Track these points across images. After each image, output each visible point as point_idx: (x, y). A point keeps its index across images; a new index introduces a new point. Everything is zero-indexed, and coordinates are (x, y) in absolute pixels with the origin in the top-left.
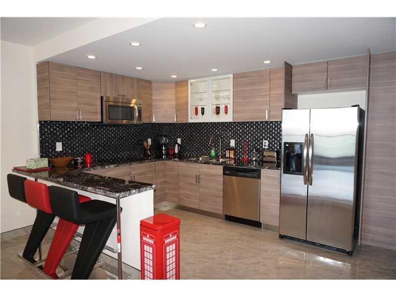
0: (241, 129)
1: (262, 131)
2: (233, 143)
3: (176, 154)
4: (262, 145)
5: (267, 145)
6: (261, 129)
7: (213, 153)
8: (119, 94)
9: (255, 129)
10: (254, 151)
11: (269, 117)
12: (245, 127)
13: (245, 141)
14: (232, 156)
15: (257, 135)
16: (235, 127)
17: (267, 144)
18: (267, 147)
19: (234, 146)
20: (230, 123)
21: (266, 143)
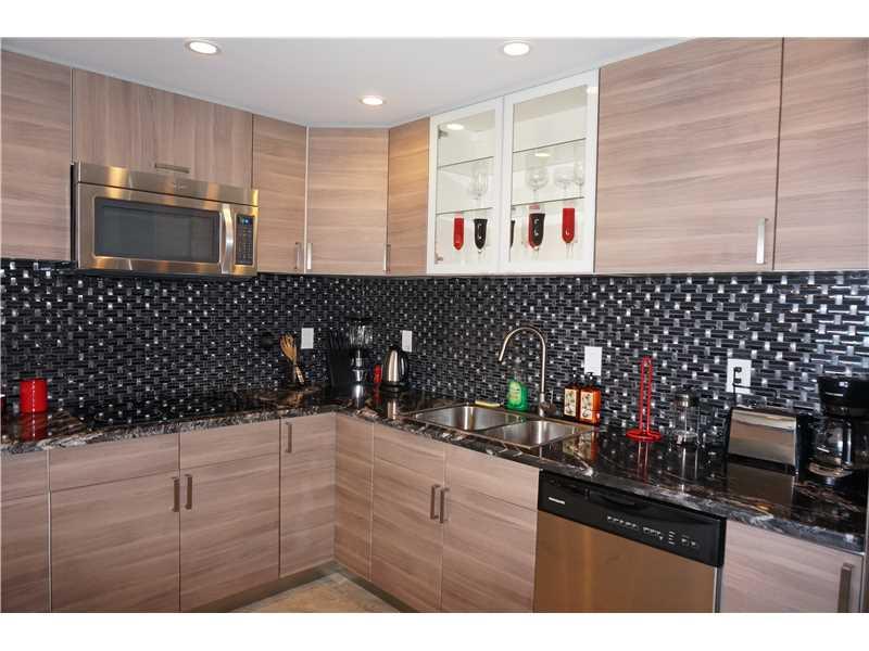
0: (628, 304)
1: (724, 317)
2: (593, 361)
3: (391, 385)
4: (724, 376)
5: (746, 381)
6: (720, 307)
7: (516, 394)
8: (161, 161)
9: (689, 306)
10: (686, 404)
11: (772, 254)
12: (648, 296)
13: (643, 355)
14: (588, 413)
15: (700, 334)
16: (604, 296)
17: (746, 377)
18: (747, 392)
19: (598, 373)
20: (586, 278)
21: (740, 373)
